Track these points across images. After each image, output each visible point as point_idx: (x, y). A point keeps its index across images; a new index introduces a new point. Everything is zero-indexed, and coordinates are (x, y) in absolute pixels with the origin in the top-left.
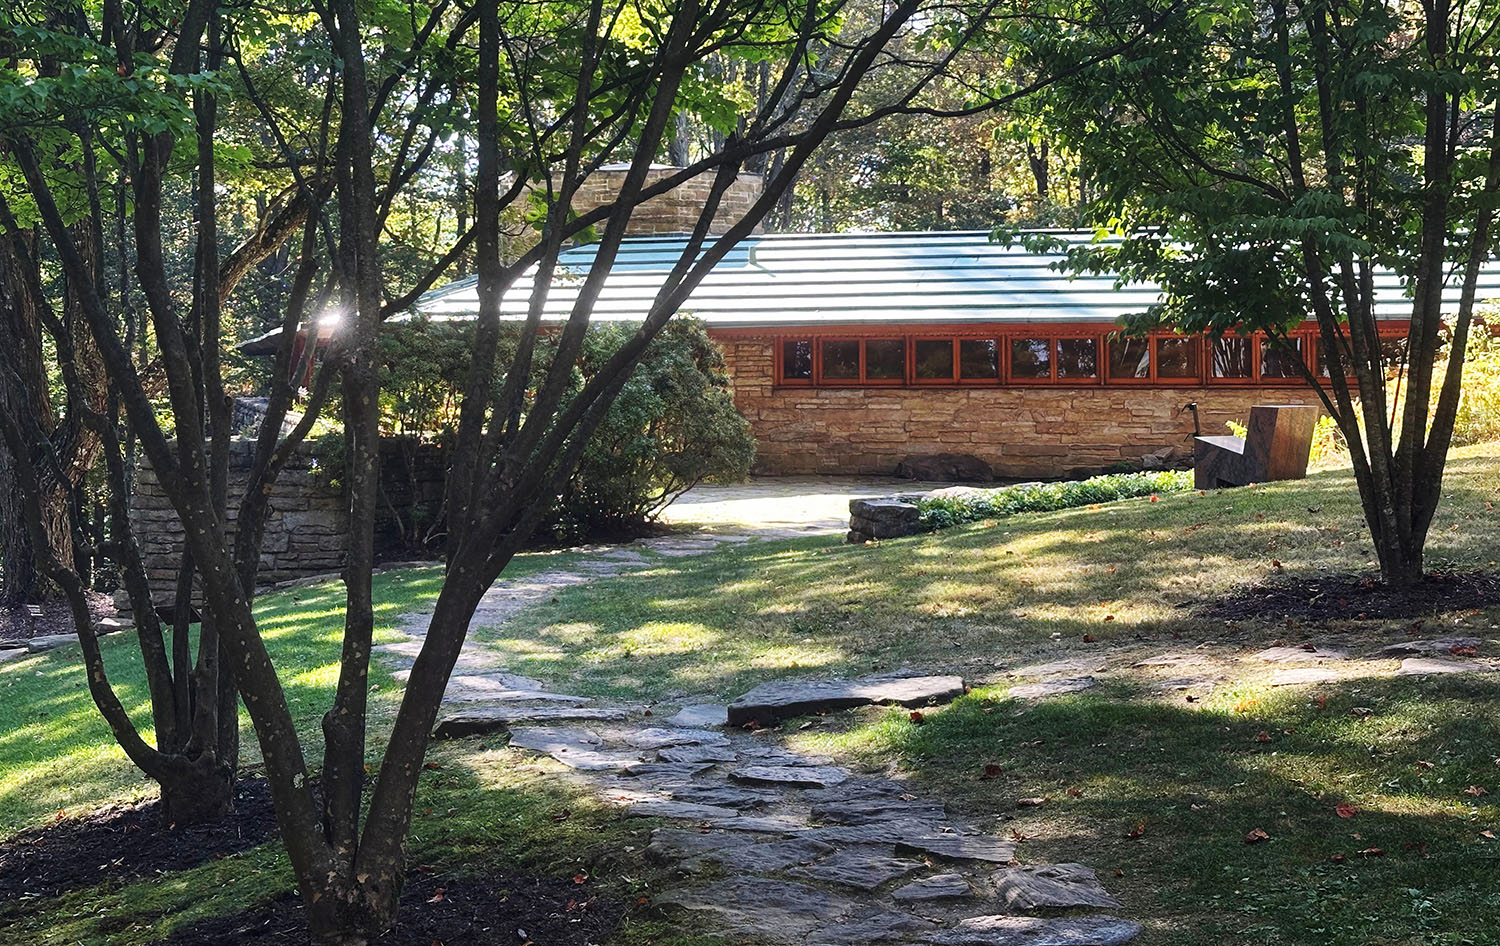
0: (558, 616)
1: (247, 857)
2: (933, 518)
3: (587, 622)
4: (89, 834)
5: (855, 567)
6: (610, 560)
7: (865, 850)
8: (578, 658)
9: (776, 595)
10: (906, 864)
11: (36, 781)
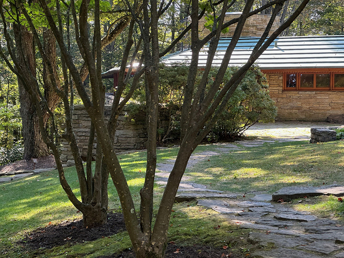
0: (211, 165)
1: (112, 238)
2: (341, 135)
3: (220, 167)
4: (60, 229)
5: (314, 151)
6: (226, 148)
7: (325, 242)
8: (218, 179)
9: (286, 159)
10: (340, 246)
11: (40, 213)
